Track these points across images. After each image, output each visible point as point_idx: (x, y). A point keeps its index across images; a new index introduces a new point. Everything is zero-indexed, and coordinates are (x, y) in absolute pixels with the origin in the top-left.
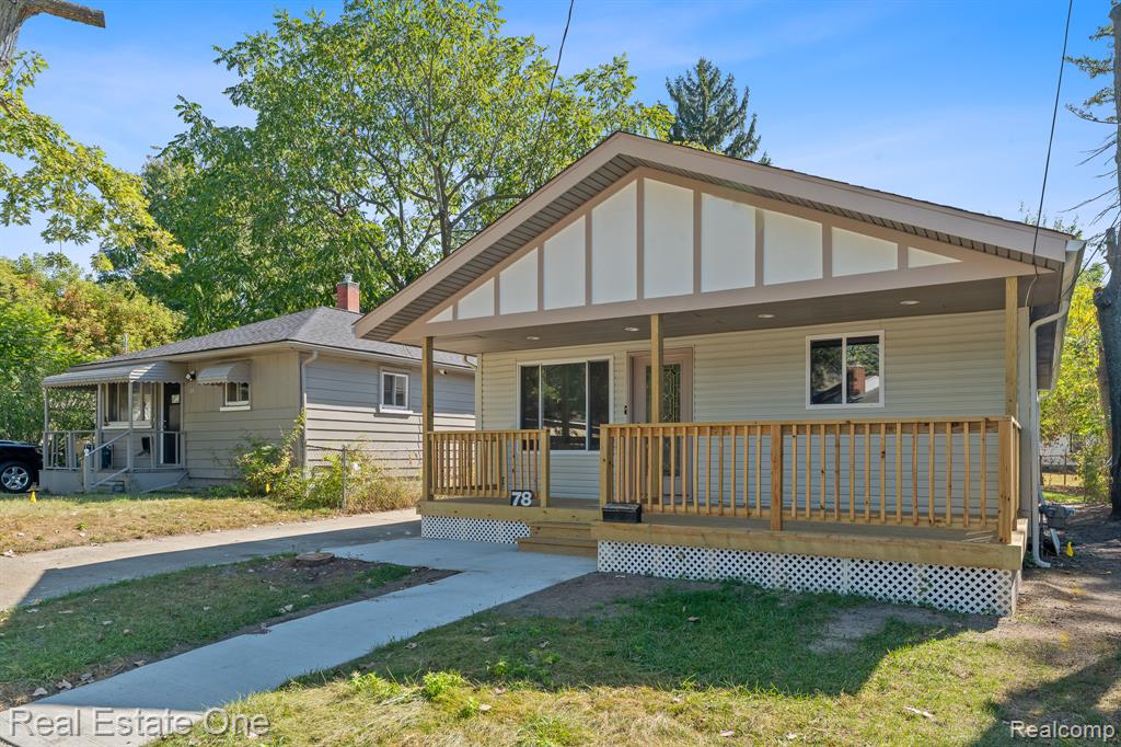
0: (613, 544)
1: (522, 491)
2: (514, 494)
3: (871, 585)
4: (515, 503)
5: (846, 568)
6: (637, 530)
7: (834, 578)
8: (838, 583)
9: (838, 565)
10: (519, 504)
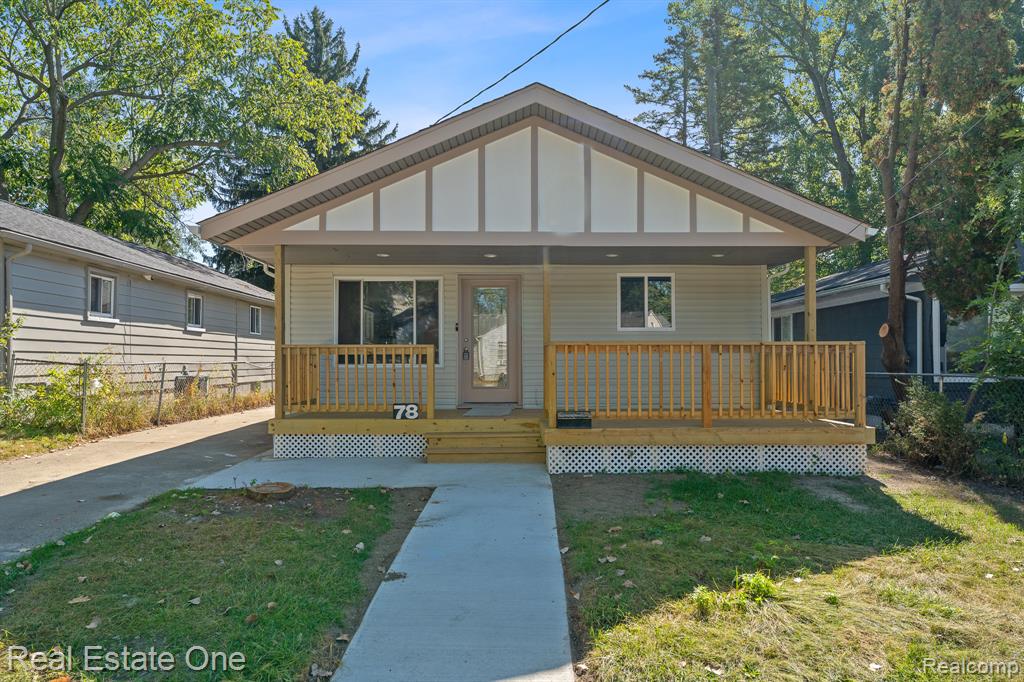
0: (563, 449)
1: (406, 405)
2: (396, 407)
3: (786, 463)
4: (399, 416)
5: (761, 452)
6: (590, 433)
7: (753, 461)
8: (756, 464)
9: (756, 451)
10: (403, 417)
